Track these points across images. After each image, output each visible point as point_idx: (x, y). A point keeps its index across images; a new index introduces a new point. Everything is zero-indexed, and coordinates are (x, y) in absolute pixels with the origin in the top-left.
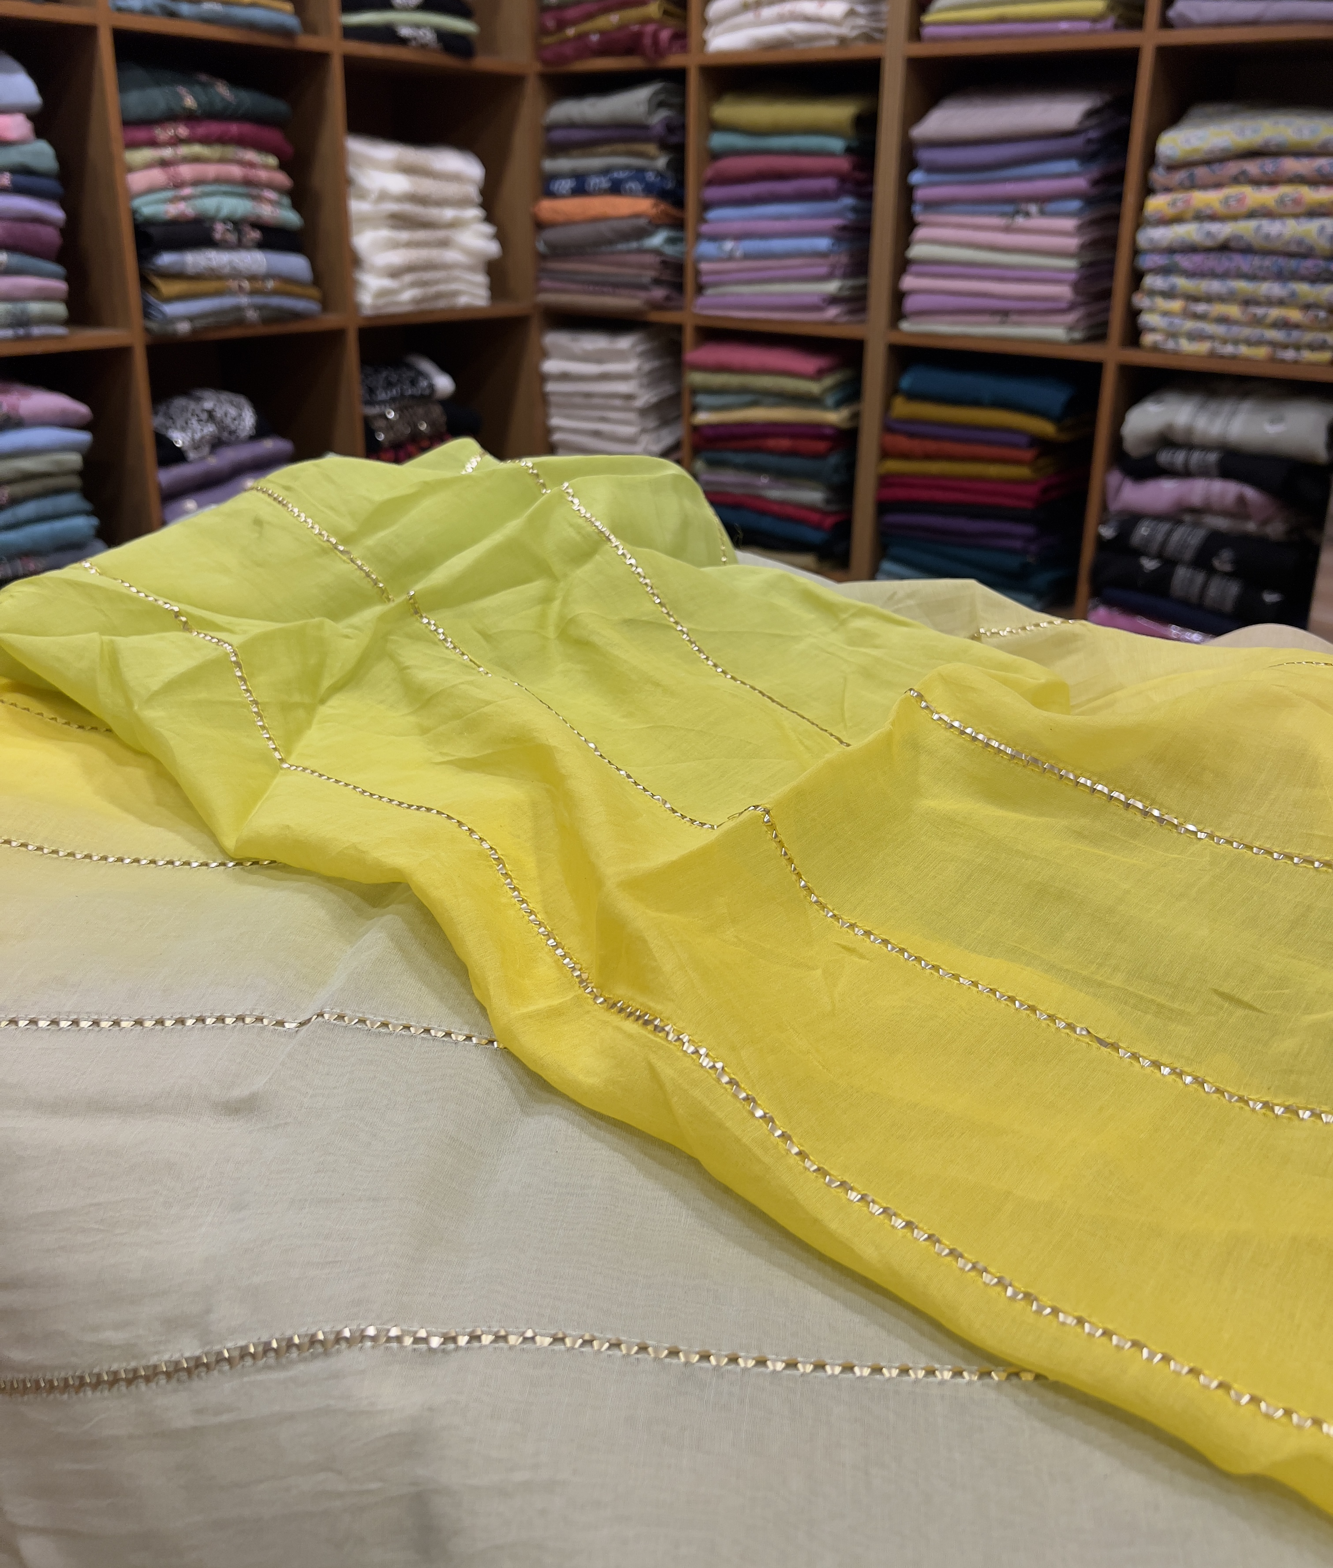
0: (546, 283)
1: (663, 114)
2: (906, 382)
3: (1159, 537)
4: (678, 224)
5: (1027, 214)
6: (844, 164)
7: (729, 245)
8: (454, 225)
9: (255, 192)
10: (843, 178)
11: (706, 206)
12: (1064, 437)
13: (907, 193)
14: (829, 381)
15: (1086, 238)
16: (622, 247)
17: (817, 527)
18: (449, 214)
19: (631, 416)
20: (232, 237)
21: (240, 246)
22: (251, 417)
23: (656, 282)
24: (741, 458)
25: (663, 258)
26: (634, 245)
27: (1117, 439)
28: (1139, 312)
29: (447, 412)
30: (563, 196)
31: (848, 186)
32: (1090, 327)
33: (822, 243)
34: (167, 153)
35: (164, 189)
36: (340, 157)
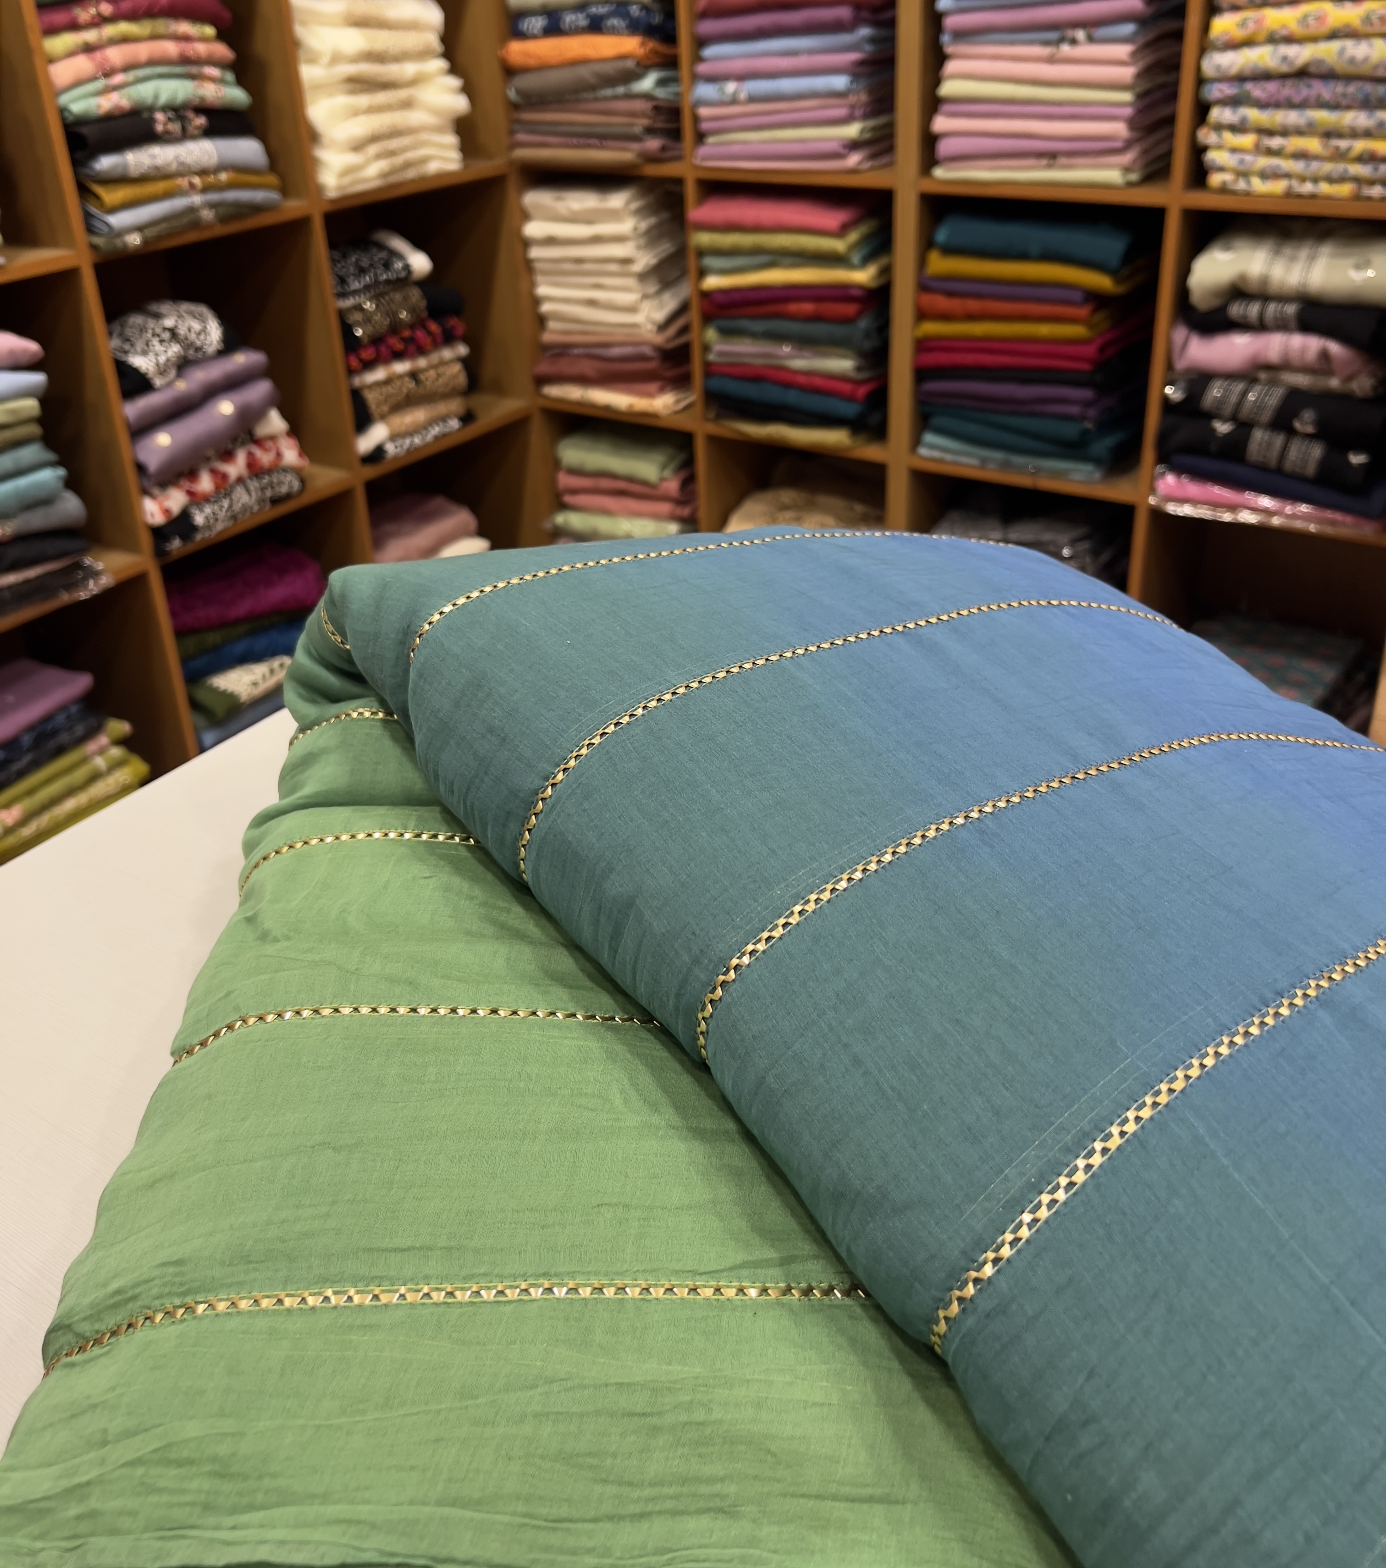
0: (521, 137)
2: (942, 235)
3: (1233, 398)
4: (670, 63)
5: (1073, 42)
7: (731, 87)
8: (414, 82)
9: (195, 70)
11: (701, 42)
12: (1122, 289)
13: (934, 20)
14: (853, 236)
15: (1143, 64)
16: (608, 92)
17: (850, 398)
18: (409, 69)
19: (631, 282)
20: (175, 127)
21: (185, 136)
22: (217, 329)
23: (650, 131)
24: (758, 326)
25: (655, 103)
26: (621, 90)
27: (1182, 292)
28: (1204, 149)
29: (426, 295)
30: (534, 37)
31: (865, 14)
32: (1147, 165)
33: (840, 82)
34: (90, 36)
35: (92, 79)
36: (285, 17)
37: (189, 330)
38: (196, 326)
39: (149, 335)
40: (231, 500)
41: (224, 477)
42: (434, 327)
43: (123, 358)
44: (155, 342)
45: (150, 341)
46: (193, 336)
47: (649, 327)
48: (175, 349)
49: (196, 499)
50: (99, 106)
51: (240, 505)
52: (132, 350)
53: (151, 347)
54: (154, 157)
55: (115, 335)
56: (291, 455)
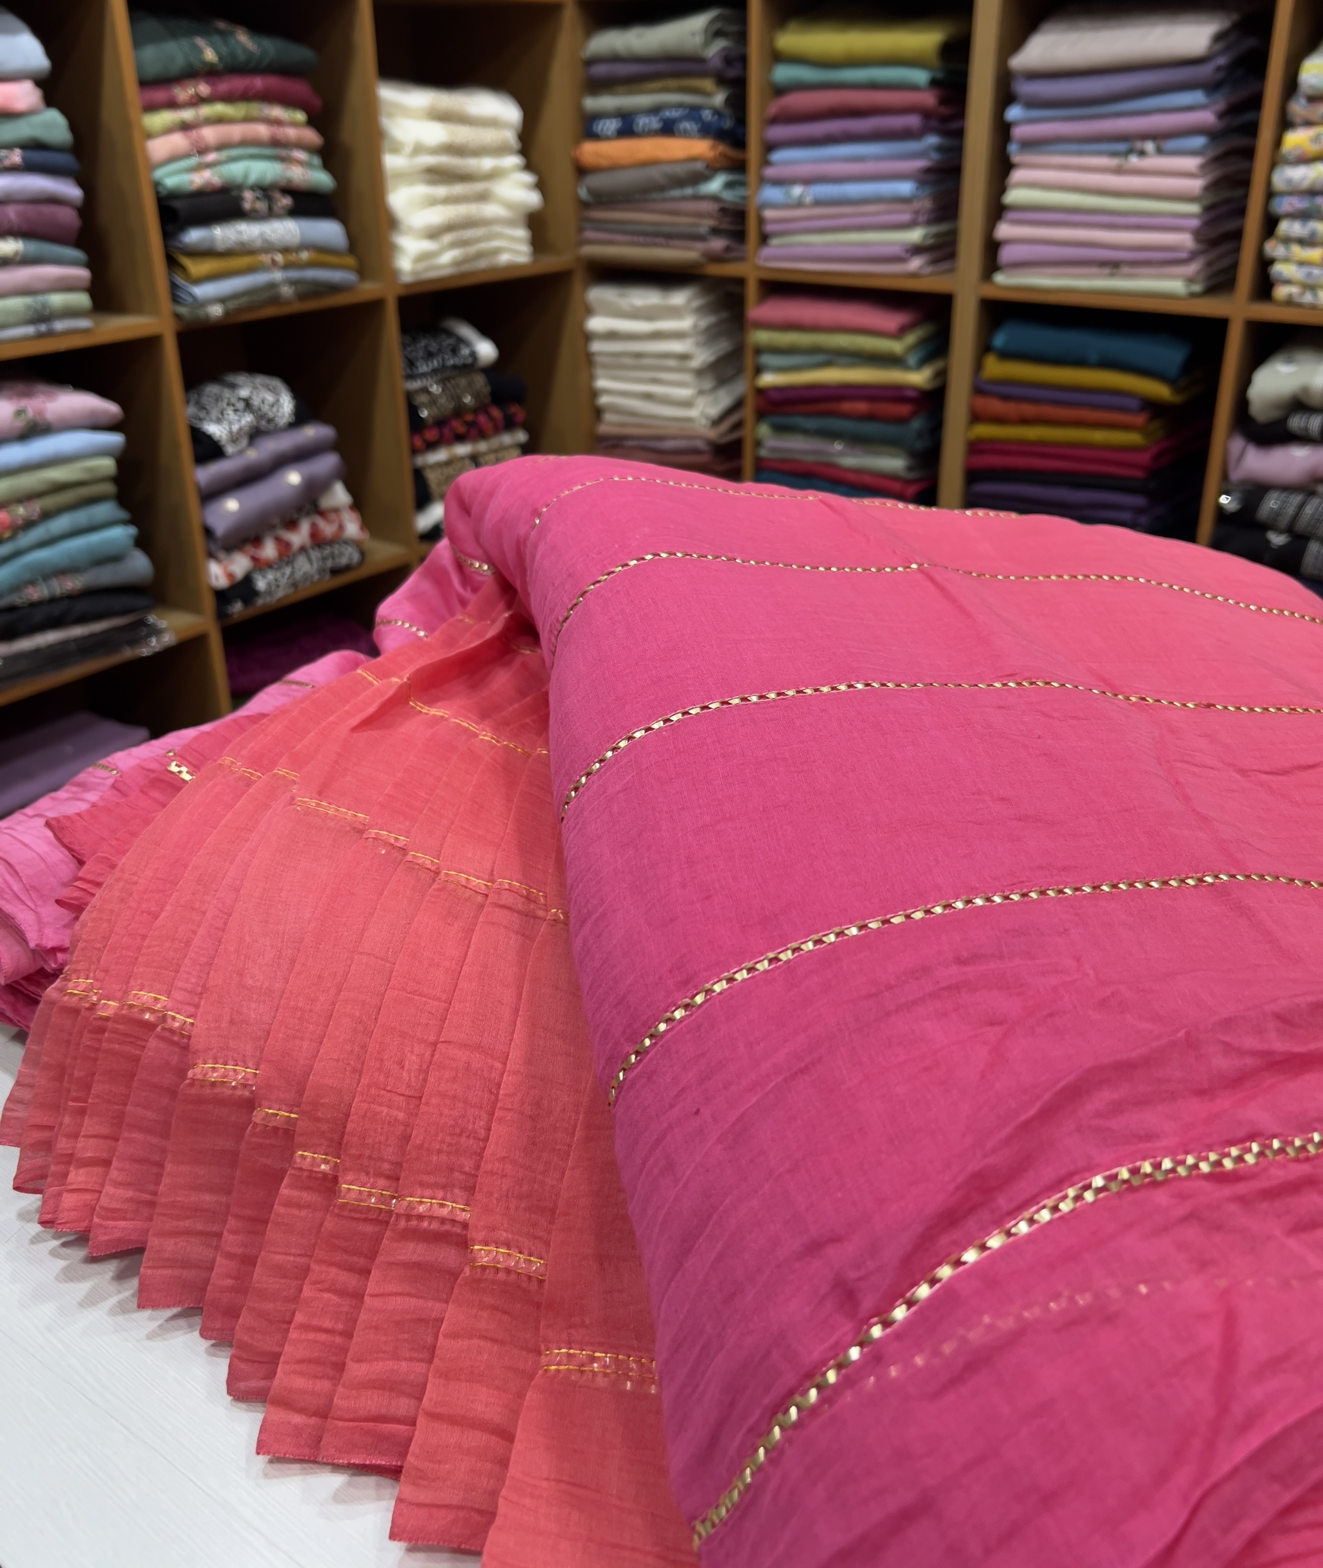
0: (590, 234)
1: (719, 45)
2: (999, 340)
3: (1290, 511)
4: (738, 167)
5: (1142, 153)
6: (929, 99)
7: (798, 190)
8: (492, 177)
9: (283, 152)
10: (926, 114)
11: (770, 147)
12: (1179, 398)
13: (1002, 130)
14: (911, 339)
15: (1212, 177)
16: (676, 193)
18: (487, 163)
19: (687, 377)
20: (262, 206)
21: (271, 215)
22: (289, 402)
23: (716, 232)
24: (811, 423)
25: (722, 205)
26: (689, 191)
27: (1242, 403)
28: (1271, 262)
29: (491, 381)
30: (608, 138)
31: (934, 123)
32: (1211, 276)
33: (905, 188)
34: (187, 115)
35: (187, 156)
36: (372, 108)
37: (263, 402)
38: (270, 398)
39: (225, 405)
40: (293, 568)
41: (288, 545)
42: (496, 413)
43: (198, 425)
44: (230, 412)
45: (226, 409)
46: (265, 408)
47: (704, 421)
48: (248, 419)
49: (260, 565)
50: (190, 185)
51: (301, 573)
52: (207, 418)
53: (226, 416)
54: (240, 232)
55: (192, 403)
56: (352, 527)
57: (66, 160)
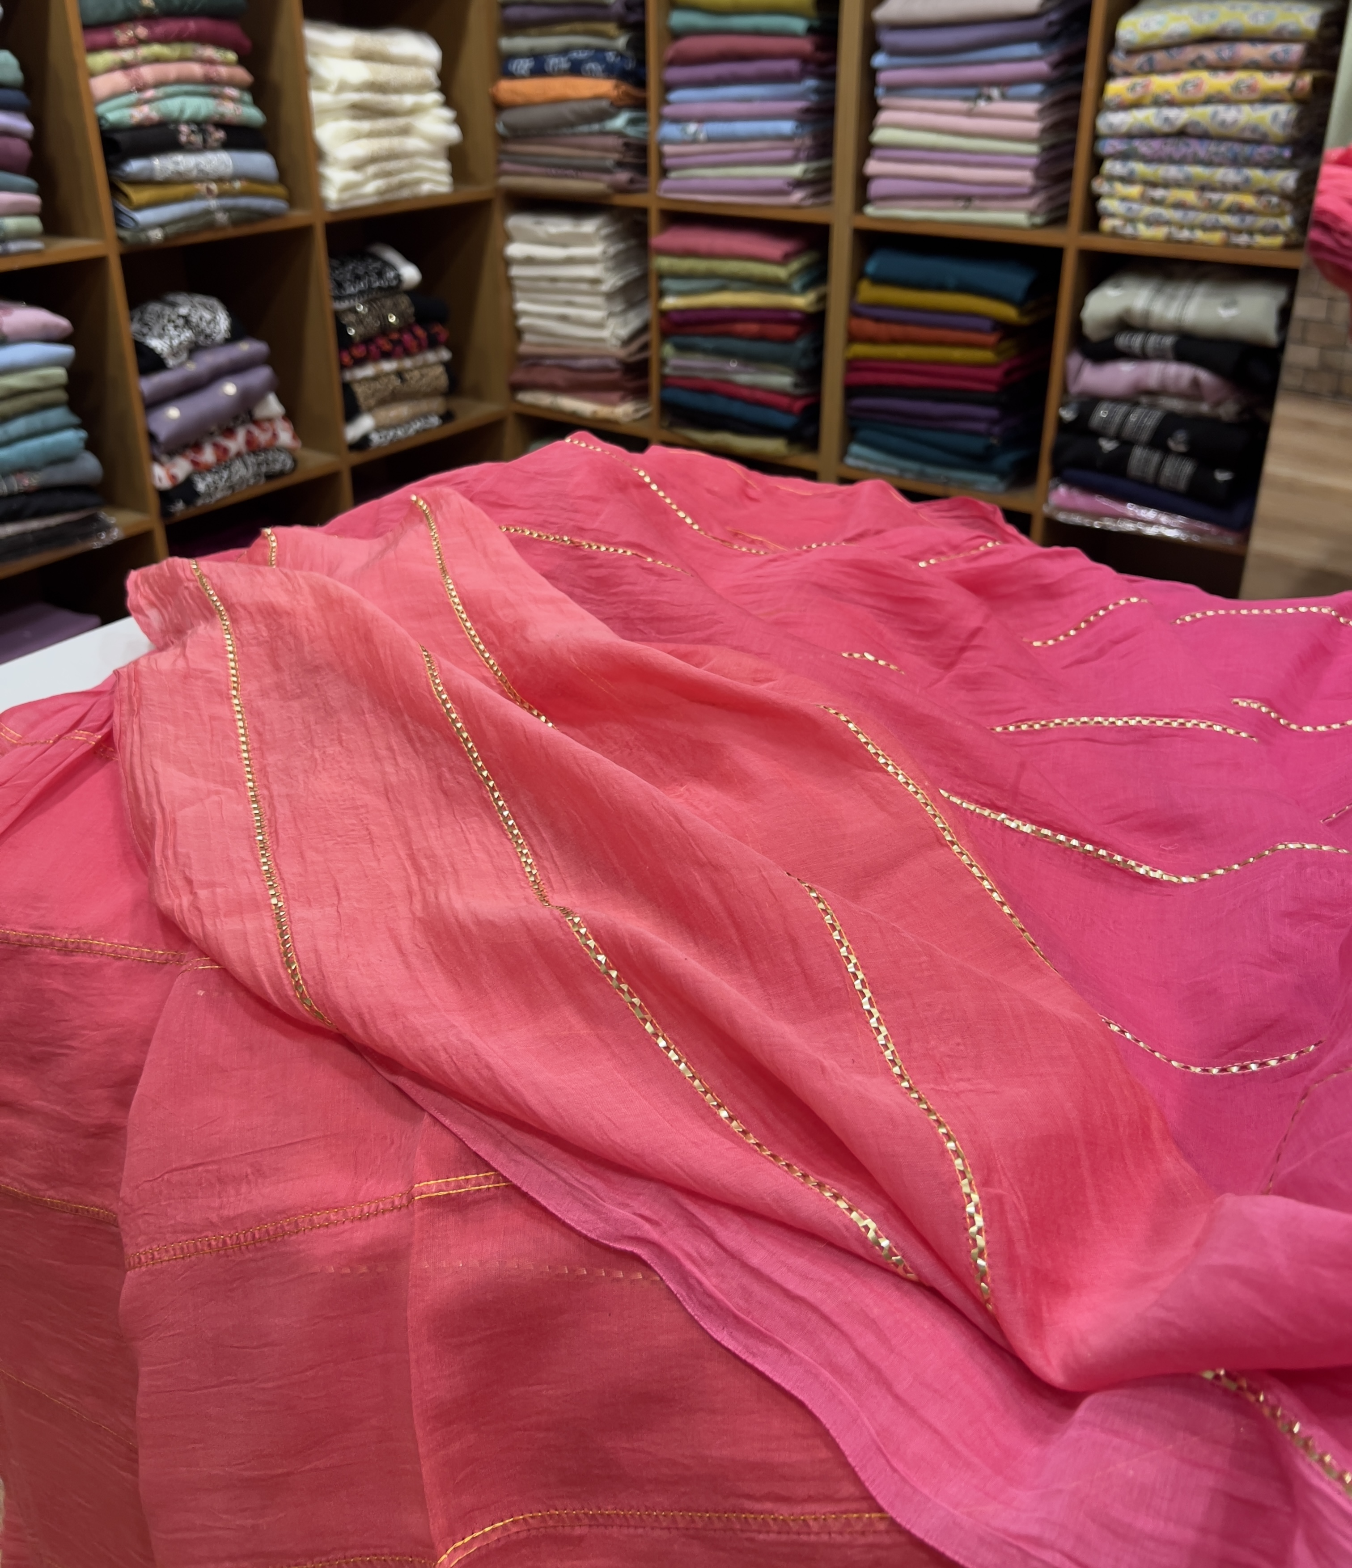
0: (507, 166)
2: (872, 267)
3: (1117, 419)
4: (640, 105)
5: (989, 98)
6: (806, 45)
7: (692, 128)
8: (414, 111)
9: (216, 90)
10: (805, 59)
11: (667, 88)
12: (1026, 321)
13: (870, 75)
14: (795, 265)
15: (1048, 121)
16: (583, 129)
17: (787, 411)
18: (408, 100)
19: (598, 300)
20: (197, 139)
21: (205, 147)
22: (225, 319)
23: (621, 165)
24: (708, 343)
25: (625, 140)
26: (596, 127)
27: (1077, 324)
28: (1098, 197)
29: (414, 302)
30: (522, 77)
31: (811, 67)
32: (1051, 211)
33: (787, 127)
34: (127, 55)
35: (128, 92)
36: (299, 47)
37: (201, 319)
38: (207, 316)
39: (166, 321)
40: (230, 472)
41: (225, 451)
42: (420, 332)
43: (140, 338)
44: (170, 327)
45: (167, 325)
46: (203, 325)
47: (615, 342)
48: (187, 335)
49: (200, 469)
50: (132, 116)
51: (238, 477)
52: (150, 333)
53: (167, 331)
54: (177, 163)
55: (135, 320)
56: (285, 436)
57: (18, 96)
